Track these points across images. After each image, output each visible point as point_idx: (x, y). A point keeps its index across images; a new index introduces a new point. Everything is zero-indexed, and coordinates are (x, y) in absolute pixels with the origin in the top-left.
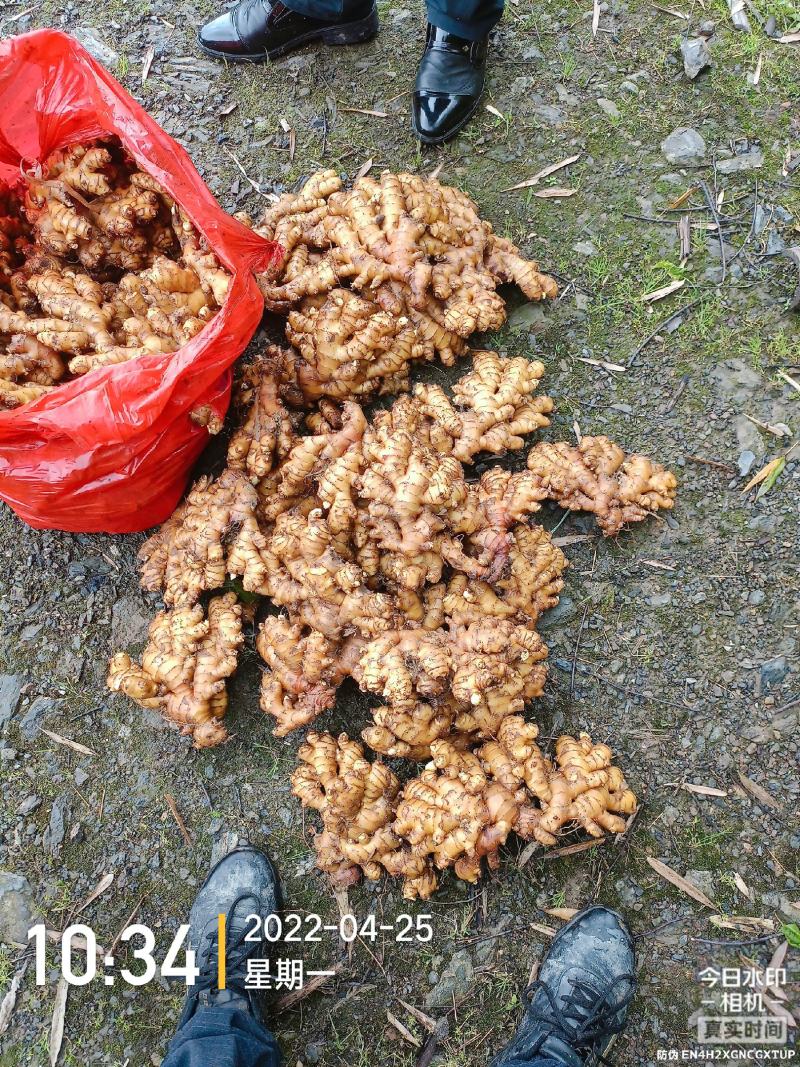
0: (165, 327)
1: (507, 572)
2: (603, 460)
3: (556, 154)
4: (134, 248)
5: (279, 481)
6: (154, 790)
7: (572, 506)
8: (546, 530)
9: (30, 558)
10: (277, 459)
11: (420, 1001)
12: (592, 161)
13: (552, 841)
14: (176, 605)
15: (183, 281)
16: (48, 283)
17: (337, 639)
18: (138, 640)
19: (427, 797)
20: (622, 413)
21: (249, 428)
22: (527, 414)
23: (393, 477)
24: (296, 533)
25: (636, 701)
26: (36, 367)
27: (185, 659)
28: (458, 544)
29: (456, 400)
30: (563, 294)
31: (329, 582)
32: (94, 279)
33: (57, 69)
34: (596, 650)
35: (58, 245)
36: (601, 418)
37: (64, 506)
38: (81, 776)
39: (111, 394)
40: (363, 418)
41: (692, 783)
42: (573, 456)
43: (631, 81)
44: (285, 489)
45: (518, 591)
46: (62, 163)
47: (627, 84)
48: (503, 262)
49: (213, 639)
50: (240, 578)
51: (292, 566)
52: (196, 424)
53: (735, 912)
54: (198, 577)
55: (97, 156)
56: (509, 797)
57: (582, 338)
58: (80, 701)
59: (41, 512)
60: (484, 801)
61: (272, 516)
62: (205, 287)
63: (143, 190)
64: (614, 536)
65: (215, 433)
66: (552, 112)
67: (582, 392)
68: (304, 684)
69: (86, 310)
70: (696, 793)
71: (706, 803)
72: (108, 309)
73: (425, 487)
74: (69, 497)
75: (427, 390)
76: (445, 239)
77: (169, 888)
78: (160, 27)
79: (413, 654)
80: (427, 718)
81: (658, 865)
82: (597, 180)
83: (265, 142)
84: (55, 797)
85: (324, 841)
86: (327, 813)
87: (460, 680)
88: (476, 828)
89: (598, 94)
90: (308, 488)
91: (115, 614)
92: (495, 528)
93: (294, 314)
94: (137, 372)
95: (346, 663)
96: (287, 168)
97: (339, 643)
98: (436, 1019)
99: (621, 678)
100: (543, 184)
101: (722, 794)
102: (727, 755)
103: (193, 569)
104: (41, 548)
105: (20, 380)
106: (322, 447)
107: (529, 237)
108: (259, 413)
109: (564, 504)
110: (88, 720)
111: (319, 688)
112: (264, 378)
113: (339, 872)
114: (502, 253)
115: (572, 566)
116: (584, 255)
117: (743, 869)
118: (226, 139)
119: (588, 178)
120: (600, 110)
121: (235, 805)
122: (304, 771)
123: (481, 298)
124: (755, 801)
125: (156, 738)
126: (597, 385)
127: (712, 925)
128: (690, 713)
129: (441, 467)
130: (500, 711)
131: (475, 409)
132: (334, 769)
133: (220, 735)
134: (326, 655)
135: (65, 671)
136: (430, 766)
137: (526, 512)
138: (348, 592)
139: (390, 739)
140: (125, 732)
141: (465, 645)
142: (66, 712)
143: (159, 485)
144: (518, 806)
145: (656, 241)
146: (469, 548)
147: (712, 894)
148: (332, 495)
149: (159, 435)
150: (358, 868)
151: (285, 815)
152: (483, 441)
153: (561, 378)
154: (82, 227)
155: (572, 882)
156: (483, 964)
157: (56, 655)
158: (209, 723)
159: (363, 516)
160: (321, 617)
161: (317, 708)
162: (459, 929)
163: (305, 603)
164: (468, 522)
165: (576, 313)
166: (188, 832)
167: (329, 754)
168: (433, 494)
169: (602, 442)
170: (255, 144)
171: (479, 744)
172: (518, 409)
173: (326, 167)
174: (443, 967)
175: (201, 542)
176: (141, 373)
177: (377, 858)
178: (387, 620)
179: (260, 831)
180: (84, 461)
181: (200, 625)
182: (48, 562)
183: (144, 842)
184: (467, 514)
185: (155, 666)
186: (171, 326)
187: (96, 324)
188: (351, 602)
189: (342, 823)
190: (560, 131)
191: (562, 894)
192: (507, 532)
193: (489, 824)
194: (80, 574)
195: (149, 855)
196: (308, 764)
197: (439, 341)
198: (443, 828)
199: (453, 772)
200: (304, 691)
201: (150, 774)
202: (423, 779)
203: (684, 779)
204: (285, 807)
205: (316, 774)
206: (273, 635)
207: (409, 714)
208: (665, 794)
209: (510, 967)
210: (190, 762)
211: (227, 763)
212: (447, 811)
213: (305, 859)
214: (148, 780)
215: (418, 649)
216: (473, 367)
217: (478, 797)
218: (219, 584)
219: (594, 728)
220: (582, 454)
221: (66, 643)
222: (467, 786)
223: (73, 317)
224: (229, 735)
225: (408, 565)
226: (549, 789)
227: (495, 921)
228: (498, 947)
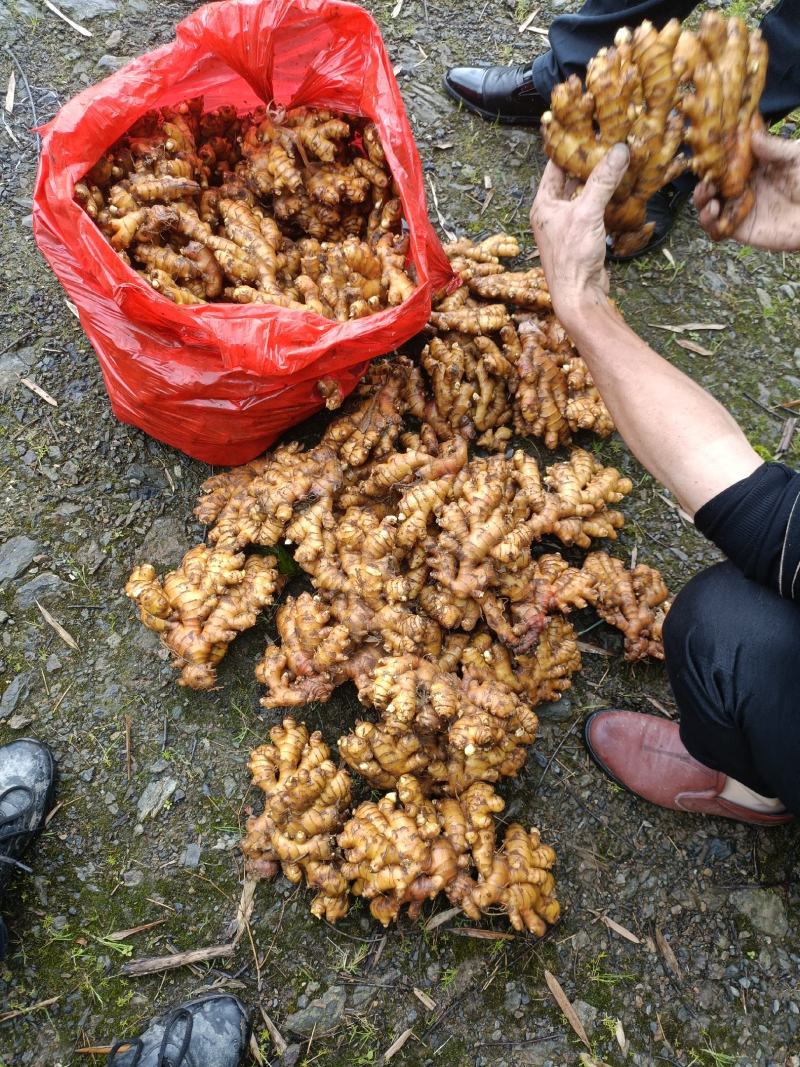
0: (332, 300)
1: (531, 652)
2: (650, 592)
3: (707, 316)
4: (326, 220)
5: (365, 477)
6: (118, 707)
7: (609, 618)
8: (575, 629)
9: (97, 443)
10: (372, 456)
11: (282, 1018)
12: (734, 336)
13: (476, 916)
14: (218, 545)
15: (368, 268)
16: (240, 211)
17: (358, 641)
18: (165, 562)
19: (378, 824)
20: (678, 559)
21: (357, 417)
22: (600, 521)
23: (474, 520)
24: (366, 529)
25: (592, 821)
26: (198, 278)
27: (208, 597)
28: (500, 605)
29: (547, 479)
31: (378, 586)
32: (280, 229)
33: (346, 43)
34: (575, 758)
35: (263, 185)
36: (658, 554)
37: (167, 409)
38: (54, 663)
39: (272, 331)
40: (466, 456)
41: (612, 918)
42: (625, 575)
43: (792, 287)
44: (367, 486)
45: (531, 673)
46: (302, 119)
47: (787, 287)
49: (242, 591)
50: (295, 546)
51: (347, 558)
52: (319, 392)
53: (606, 1058)
54: (254, 528)
55: (338, 127)
56: (454, 857)
58: (86, 592)
59: (142, 406)
60: (429, 850)
61: (345, 505)
62: (384, 281)
63: (361, 175)
64: (632, 662)
65: (331, 408)
66: (716, 280)
67: (651, 524)
68: (309, 669)
69: (264, 251)
70: (612, 930)
72: (282, 259)
73: (498, 541)
74: (177, 403)
75: (525, 459)
77: (88, 807)
78: (415, 52)
79: (427, 684)
80: (412, 750)
81: (553, 983)
82: (732, 354)
83: (465, 188)
84: (20, 672)
85: (260, 824)
86: (276, 799)
87: (462, 727)
88: (414, 873)
89: (760, 284)
90: (387, 499)
91: (154, 528)
92: (538, 606)
93: (437, 341)
94: (302, 324)
95: (355, 667)
96: (473, 218)
97: (356, 647)
98: (289, 1044)
99: (586, 794)
100: (686, 335)
101: (634, 939)
102: (652, 906)
104: (111, 439)
105: (180, 281)
106: (422, 464)
108: (374, 408)
109: (602, 613)
110: (85, 614)
111: (320, 678)
112: (391, 379)
113: (259, 860)
115: (583, 673)
117: (627, 1019)
118: (433, 170)
119: (725, 348)
120: (756, 297)
121: (187, 754)
122: (269, 751)
124: (662, 960)
125: (140, 659)
126: (665, 525)
127: (580, 1061)
128: (634, 854)
129: (516, 531)
130: (474, 774)
131: (560, 495)
132: (296, 760)
133: (208, 681)
134: (344, 651)
135: (84, 559)
136: (391, 796)
137: (571, 604)
138: (391, 603)
139: (368, 754)
140: (114, 640)
141: (474, 698)
142: (68, 596)
143: (258, 431)
144: (458, 869)
145: (762, 428)
146: (512, 618)
147: (591, 1032)
148: (412, 511)
149: (286, 387)
150: (278, 863)
151: (230, 785)
152: (558, 525)
153: (638, 504)
154: (295, 181)
155: (468, 964)
156: (354, 1007)
157: (82, 541)
158: (203, 666)
159: (429, 542)
160: (356, 614)
161: (311, 696)
162: (347, 965)
163: (342, 596)
164: (518, 591)
166: (132, 762)
167: (299, 745)
168: (503, 550)
169: (654, 576)
170: (455, 185)
171: (441, 797)
172: (597, 513)
173: (509, 233)
174: (316, 994)
175: (275, 498)
176: (305, 326)
177: (305, 862)
178: (416, 644)
179: (199, 789)
180: (209, 378)
181: (238, 572)
182: (112, 454)
183: (84, 752)
184: (520, 584)
185: (178, 591)
186: (338, 299)
187: (268, 267)
188: (389, 613)
189: (286, 815)
190: (717, 298)
191: (454, 972)
192: (547, 615)
193: (426, 874)
194: (137, 478)
195: (84, 767)
196: (274, 745)
197: (551, 423)
198: (384, 859)
199: (412, 810)
200: (305, 676)
201: (120, 690)
202: (380, 806)
203: (606, 912)
204: (233, 777)
205: (279, 758)
206: (303, 611)
207: (396, 738)
208: (584, 918)
209: (378, 1021)
210: (163, 695)
211: (197, 711)
212: (393, 845)
213: (231, 834)
214: (115, 695)
215: (432, 683)
216: (569, 459)
217: (426, 844)
218: (271, 543)
219: (544, 829)
220: (633, 577)
221: (97, 533)
222: (421, 829)
223: (251, 251)
224: (216, 684)
225: (451, 604)
226: (492, 866)
227: (383, 972)
228: (375, 997)
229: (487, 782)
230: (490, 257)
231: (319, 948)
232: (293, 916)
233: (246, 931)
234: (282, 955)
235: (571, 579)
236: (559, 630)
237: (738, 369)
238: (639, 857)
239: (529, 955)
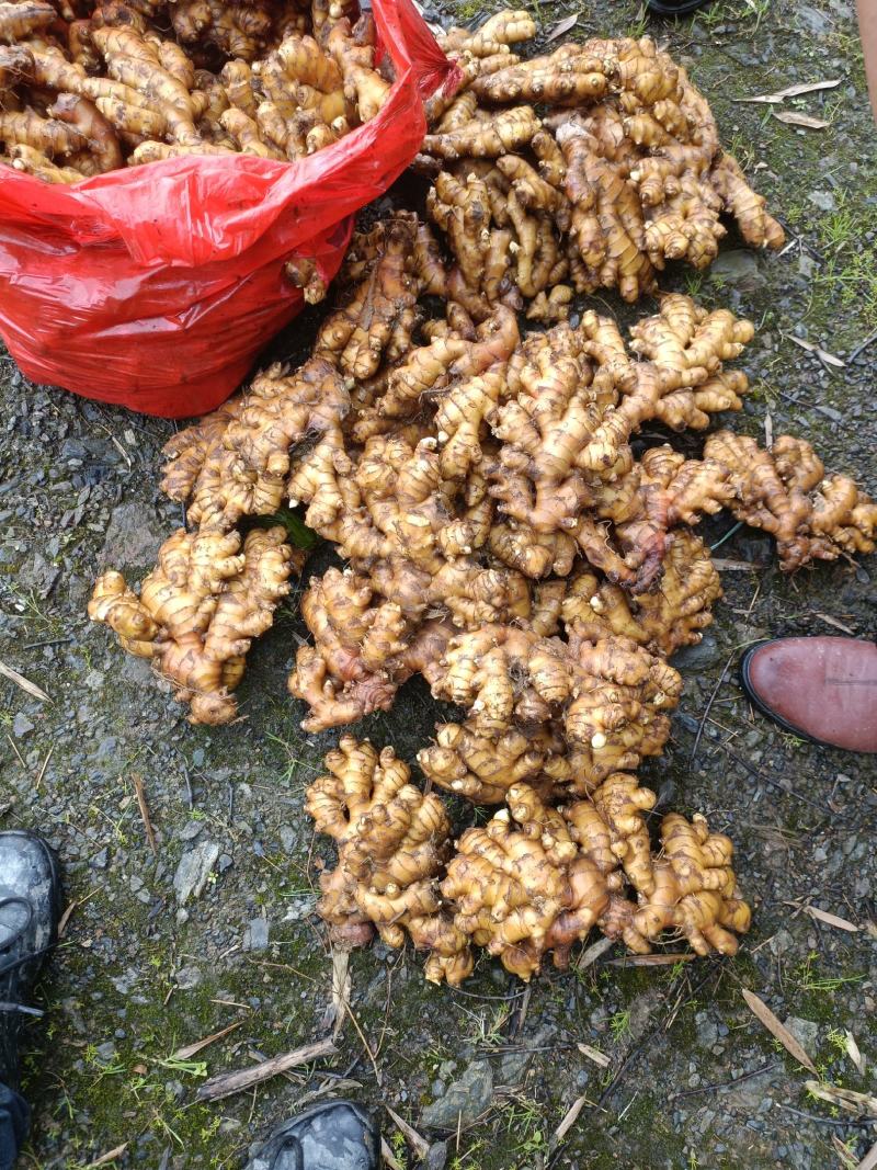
0: (280, 137)
1: (655, 588)
2: (800, 472)
3: (813, 72)
4: (251, 28)
5: (382, 392)
6: (119, 763)
7: (751, 519)
8: (707, 543)
9: (13, 420)
10: (386, 360)
11: (416, 1114)
12: (854, 92)
13: (643, 946)
14: (202, 526)
15: (321, 74)
16: (124, 39)
17: (416, 619)
18: (137, 563)
19: (492, 855)
20: (829, 419)
21: (354, 310)
22: (717, 388)
23: (545, 420)
24: (396, 464)
25: (771, 788)
26: (83, 148)
27: (202, 600)
28: (602, 532)
29: (634, 344)
30: (786, 250)
31: (429, 539)
32: (188, 56)
34: (734, 713)
36: (802, 419)
37: (82, 349)
38: (22, 725)
39: (193, 192)
40: (516, 332)
41: (817, 907)
42: (761, 456)
44: (387, 404)
45: (658, 615)
48: (726, 182)
49: (246, 583)
50: (303, 507)
51: (378, 509)
52: (289, 281)
53: (840, 1082)
54: (244, 494)
56: (601, 879)
57: (797, 311)
58: (43, 624)
59: (46, 352)
60: (567, 878)
61: (361, 436)
62: (349, 90)
64: (790, 573)
65: (313, 302)
66: (817, 18)
67: (784, 380)
68: (358, 670)
69: (169, 90)
70: (820, 922)
71: (828, 936)
72: (199, 98)
73: (584, 442)
74: (92, 336)
75: (598, 323)
76: (669, 127)
77: (111, 899)
79: (522, 661)
80: (518, 752)
81: (755, 1002)
82: (855, 119)
85: (337, 881)
86: (350, 847)
87: (582, 711)
88: (552, 912)
90: (418, 415)
91: (115, 521)
92: (653, 523)
93: (445, 176)
94: (236, 173)
95: (419, 655)
97: (415, 628)
98: (431, 1143)
99: (756, 756)
100: (788, 104)
101: (850, 927)
102: (866, 881)
103: (238, 482)
104: (31, 410)
105: (59, 160)
106: (456, 356)
107: (757, 167)
108: (374, 292)
109: (740, 515)
110: (48, 652)
111: (376, 680)
112: (390, 245)
113: (346, 925)
114: (727, 172)
115: (725, 599)
116: (819, 208)
117: (858, 1028)
119: (844, 112)
121: (223, 808)
122: (329, 785)
123: (699, 217)
125: (135, 697)
126: (804, 377)
127: (808, 1092)
128: (833, 820)
129: (605, 424)
130: (607, 764)
131: (657, 362)
132: (367, 790)
133: (227, 712)
134: (400, 637)
135: (30, 581)
136: (502, 815)
137: (698, 511)
138: (451, 559)
139: (460, 769)
140: (95, 679)
141: (590, 666)
142: (20, 634)
144: (610, 894)
146: (620, 546)
147: (814, 1053)
148: (455, 425)
149: (240, 279)
150: (372, 927)
151: (287, 837)
152: (661, 405)
153: (762, 355)
155: (641, 1001)
156: (505, 1083)
157: (22, 556)
158: (216, 693)
159: (488, 464)
160: (405, 585)
161: (368, 706)
162: (486, 1033)
163: (383, 562)
164: (622, 507)
165: (796, 278)
166: (154, 832)
167: (366, 769)
168: (594, 455)
169: (803, 448)
171: (567, 800)
172: (711, 377)
173: (517, 8)
174: (454, 1076)
175: (262, 445)
177: (405, 921)
178: (497, 609)
179: (250, 849)
180: (126, 288)
181: (234, 559)
182: (37, 431)
183: (90, 831)
184: (624, 497)
185: (159, 600)
186: (287, 134)
187: (179, 111)
188: (451, 574)
189: (368, 865)
190: (821, 44)
191: (626, 1015)
192: (667, 532)
193: (569, 909)
194: (77, 457)
195: (94, 850)
196: (334, 777)
197: (626, 263)
198: (508, 902)
199: (534, 830)
200: (355, 680)
201: (117, 743)
202: (490, 831)
203: (808, 900)
204: (291, 825)
205: (343, 792)
206: (333, 596)
207: (494, 742)
208: (781, 913)
209: (540, 1094)
210: (176, 738)
211: (225, 751)
212: (516, 881)
213: (302, 899)
214: (113, 751)
215: (529, 657)
216: (658, 311)
217: (562, 871)
218: (270, 510)
219: (709, 812)
220: (774, 457)
221: (39, 543)
222: (550, 853)
223: (152, 92)
224: (238, 715)
225: (534, 544)
226: (653, 880)
227: (533, 1031)
228: (529, 1065)
229: (626, 771)
230: (496, 46)
231: (446, 1019)
232: (404, 984)
233: (347, 1016)
234: (400, 1036)
235: (693, 477)
236: (687, 550)
237: (865, 139)
238: (839, 822)
239: (718, 973)
